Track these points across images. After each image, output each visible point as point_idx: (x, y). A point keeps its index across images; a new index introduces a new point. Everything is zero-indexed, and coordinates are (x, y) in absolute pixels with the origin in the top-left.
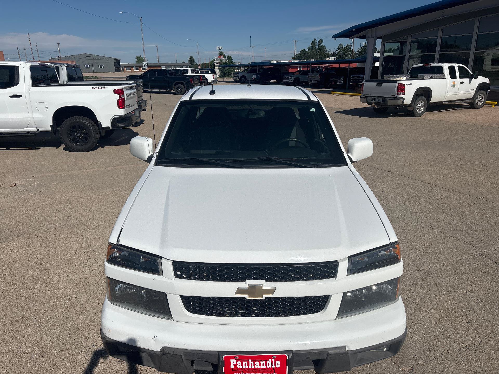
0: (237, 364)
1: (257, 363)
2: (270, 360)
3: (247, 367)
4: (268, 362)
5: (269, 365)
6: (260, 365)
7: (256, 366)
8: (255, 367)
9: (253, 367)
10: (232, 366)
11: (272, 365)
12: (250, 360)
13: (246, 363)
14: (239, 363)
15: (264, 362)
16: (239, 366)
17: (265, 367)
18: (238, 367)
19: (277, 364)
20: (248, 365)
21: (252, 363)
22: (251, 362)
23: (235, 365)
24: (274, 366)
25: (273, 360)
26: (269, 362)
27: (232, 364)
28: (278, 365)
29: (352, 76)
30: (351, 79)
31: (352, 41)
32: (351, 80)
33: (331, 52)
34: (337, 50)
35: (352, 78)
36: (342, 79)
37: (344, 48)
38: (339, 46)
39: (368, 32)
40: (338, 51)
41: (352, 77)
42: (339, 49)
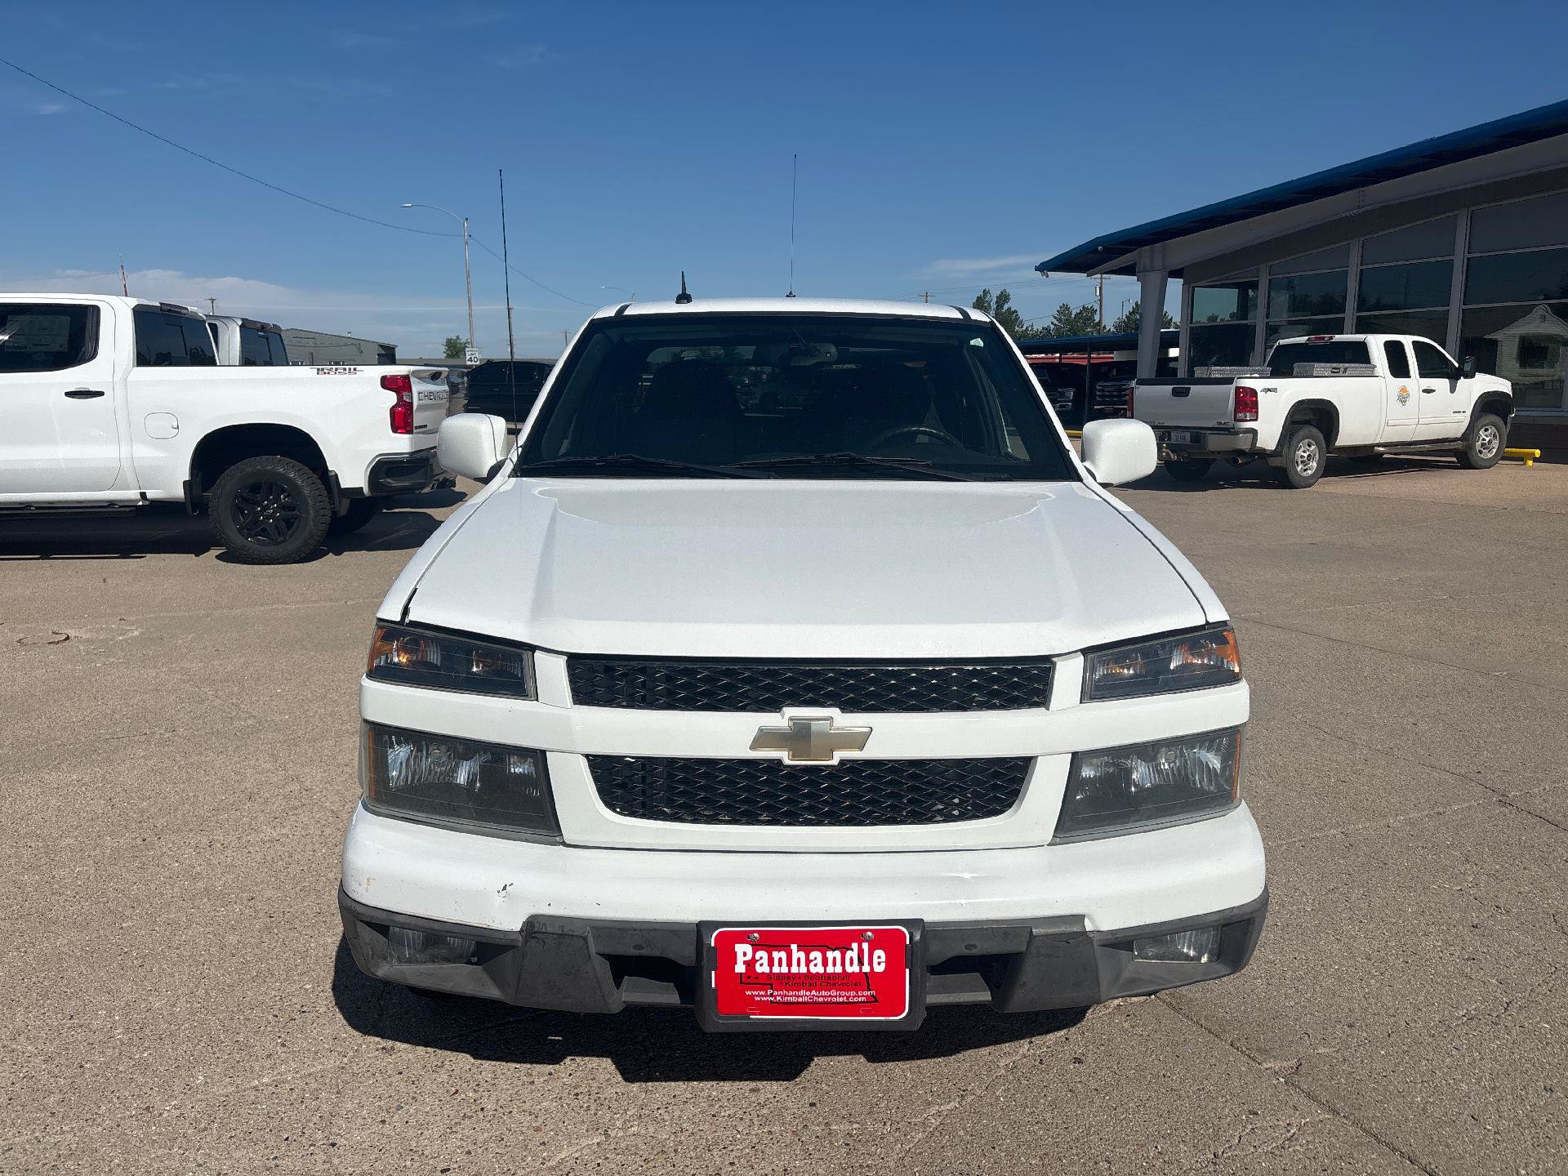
0: (753, 961)
1: (816, 955)
2: (855, 946)
3: (785, 969)
4: (849, 954)
5: (852, 963)
6: (825, 963)
7: (812, 965)
8: (808, 970)
9: (803, 970)
10: (740, 968)
11: (861, 963)
12: (794, 947)
13: (783, 955)
14: (762, 954)
15: (837, 954)
16: (762, 968)
17: (839, 969)
18: (759, 969)
19: (875, 961)
20: (789, 964)
21: (802, 955)
22: (797, 954)
23: (750, 964)
24: (866, 969)
25: (865, 946)
26: (852, 954)
27: (740, 959)
28: (879, 963)
29: (1100, 386)
30: (1098, 393)
31: (1098, 294)
32: (1098, 398)
33: (1035, 329)
34: (1052, 323)
35: (1099, 390)
36: (1071, 394)
37: (1073, 316)
38: (1058, 311)
39: (1141, 255)
40: (1055, 325)
41: (1098, 388)
42: (1060, 320)
